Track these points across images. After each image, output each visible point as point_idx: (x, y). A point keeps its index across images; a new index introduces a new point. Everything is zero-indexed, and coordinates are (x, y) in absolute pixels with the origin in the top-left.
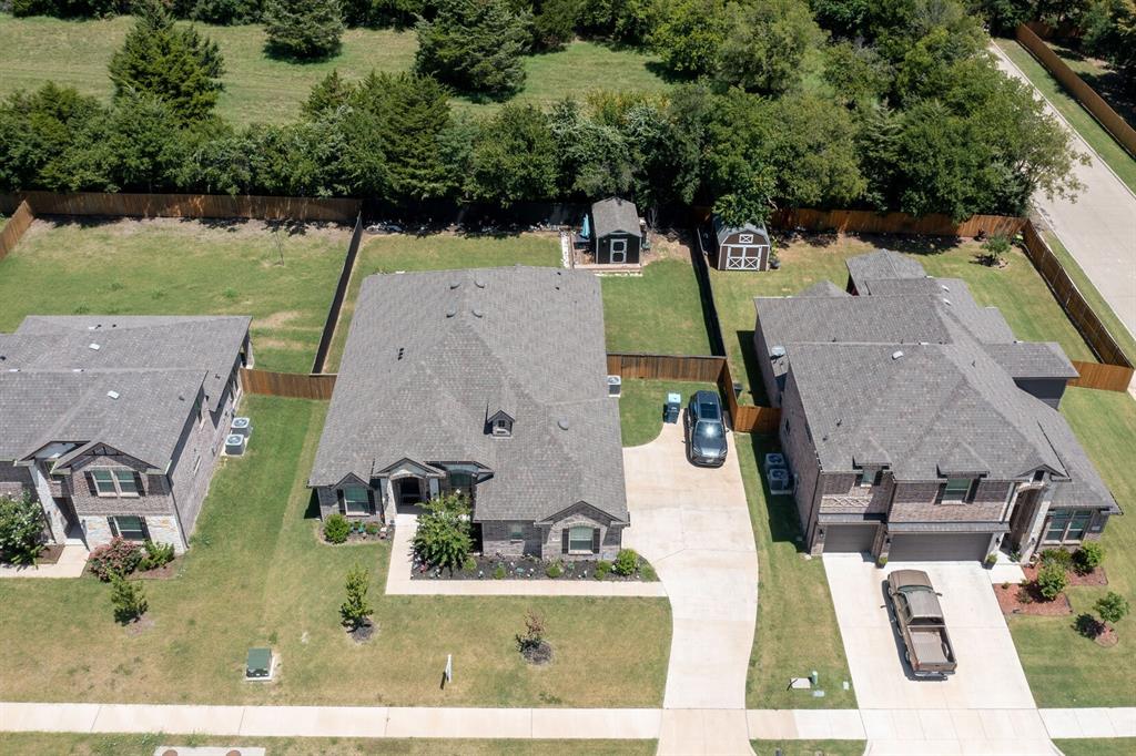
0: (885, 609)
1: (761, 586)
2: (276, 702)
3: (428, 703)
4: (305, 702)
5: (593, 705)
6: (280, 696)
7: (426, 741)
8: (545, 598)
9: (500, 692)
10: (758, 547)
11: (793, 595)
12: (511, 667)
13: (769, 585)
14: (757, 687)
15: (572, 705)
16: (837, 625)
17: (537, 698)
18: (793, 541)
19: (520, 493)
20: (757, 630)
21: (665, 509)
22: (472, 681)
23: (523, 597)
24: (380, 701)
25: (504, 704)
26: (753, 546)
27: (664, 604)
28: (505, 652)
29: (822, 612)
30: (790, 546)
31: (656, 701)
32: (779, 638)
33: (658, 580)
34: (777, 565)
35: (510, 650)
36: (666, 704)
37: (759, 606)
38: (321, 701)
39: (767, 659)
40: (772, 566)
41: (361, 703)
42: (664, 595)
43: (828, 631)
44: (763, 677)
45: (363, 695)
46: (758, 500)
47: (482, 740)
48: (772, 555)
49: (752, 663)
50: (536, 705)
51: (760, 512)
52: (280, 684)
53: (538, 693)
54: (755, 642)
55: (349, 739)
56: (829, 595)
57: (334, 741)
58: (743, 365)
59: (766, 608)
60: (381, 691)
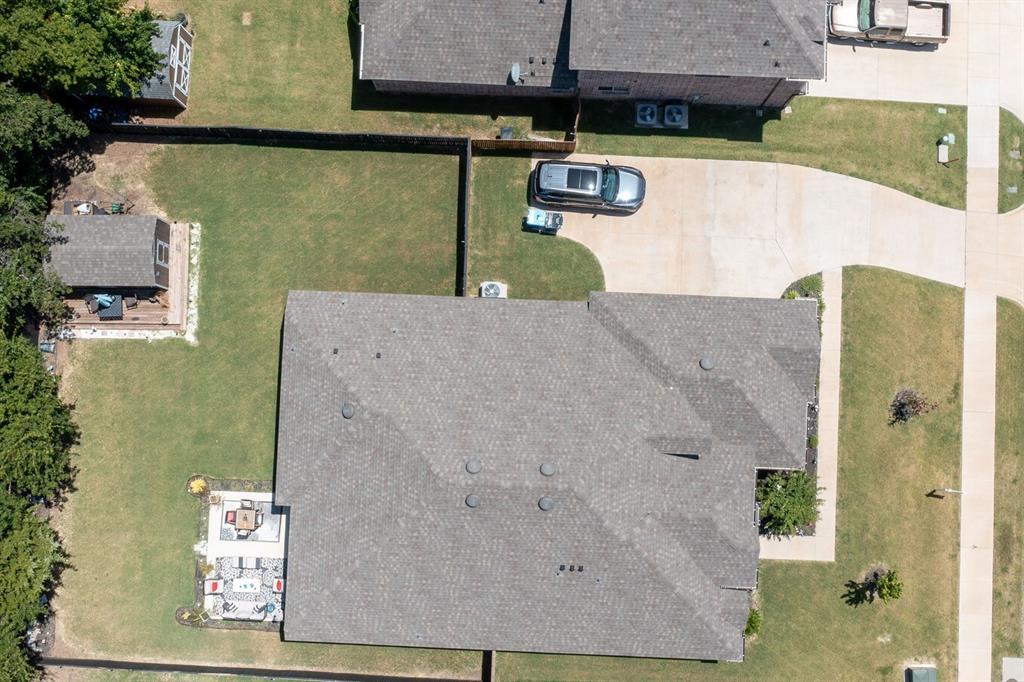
0: (856, 48)
1: (824, 168)
2: (955, 656)
3: (957, 512)
4: (955, 629)
5: (961, 353)
6: (948, 653)
7: (997, 510)
8: (844, 394)
9: (947, 441)
10: (770, 159)
11: (838, 138)
12: (922, 430)
13: (822, 159)
14: (944, 196)
15: (960, 374)
16: (875, 101)
17: (953, 406)
18: (764, 119)
19: (785, 418)
20: (880, 183)
21: (713, 254)
22: (934, 468)
23: (842, 417)
24: (955, 557)
25: (958, 437)
26: (770, 166)
27: (850, 273)
28: (907, 437)
29: (860, 114)
30: (769, 127)
31: (958, 293)
32: (890, 164)
33: (820, 274)
34: (796, 145)
35: (905, 431)
36: (961, 285)
37: (852, 175)
38: (954, 614)
39: (914, 180)
40: (799, 150)
41: (956, 574)
42: (840, 270)
43: (883, 112)
44: (934, 187)
45: (949, 574)
46: (696, 146)
47: (997, 457)
48: (779, 147)
49: (918, 195)
50: (959, 407)
51: (716, 147)
52: (937, 656)
53: (948, 405)
54: (895, 187)
55: (995, 581)
56: (840, 101)
57: (997, 594)
58: (433, 116)
59: (854, 168)
60: (945, 555)
